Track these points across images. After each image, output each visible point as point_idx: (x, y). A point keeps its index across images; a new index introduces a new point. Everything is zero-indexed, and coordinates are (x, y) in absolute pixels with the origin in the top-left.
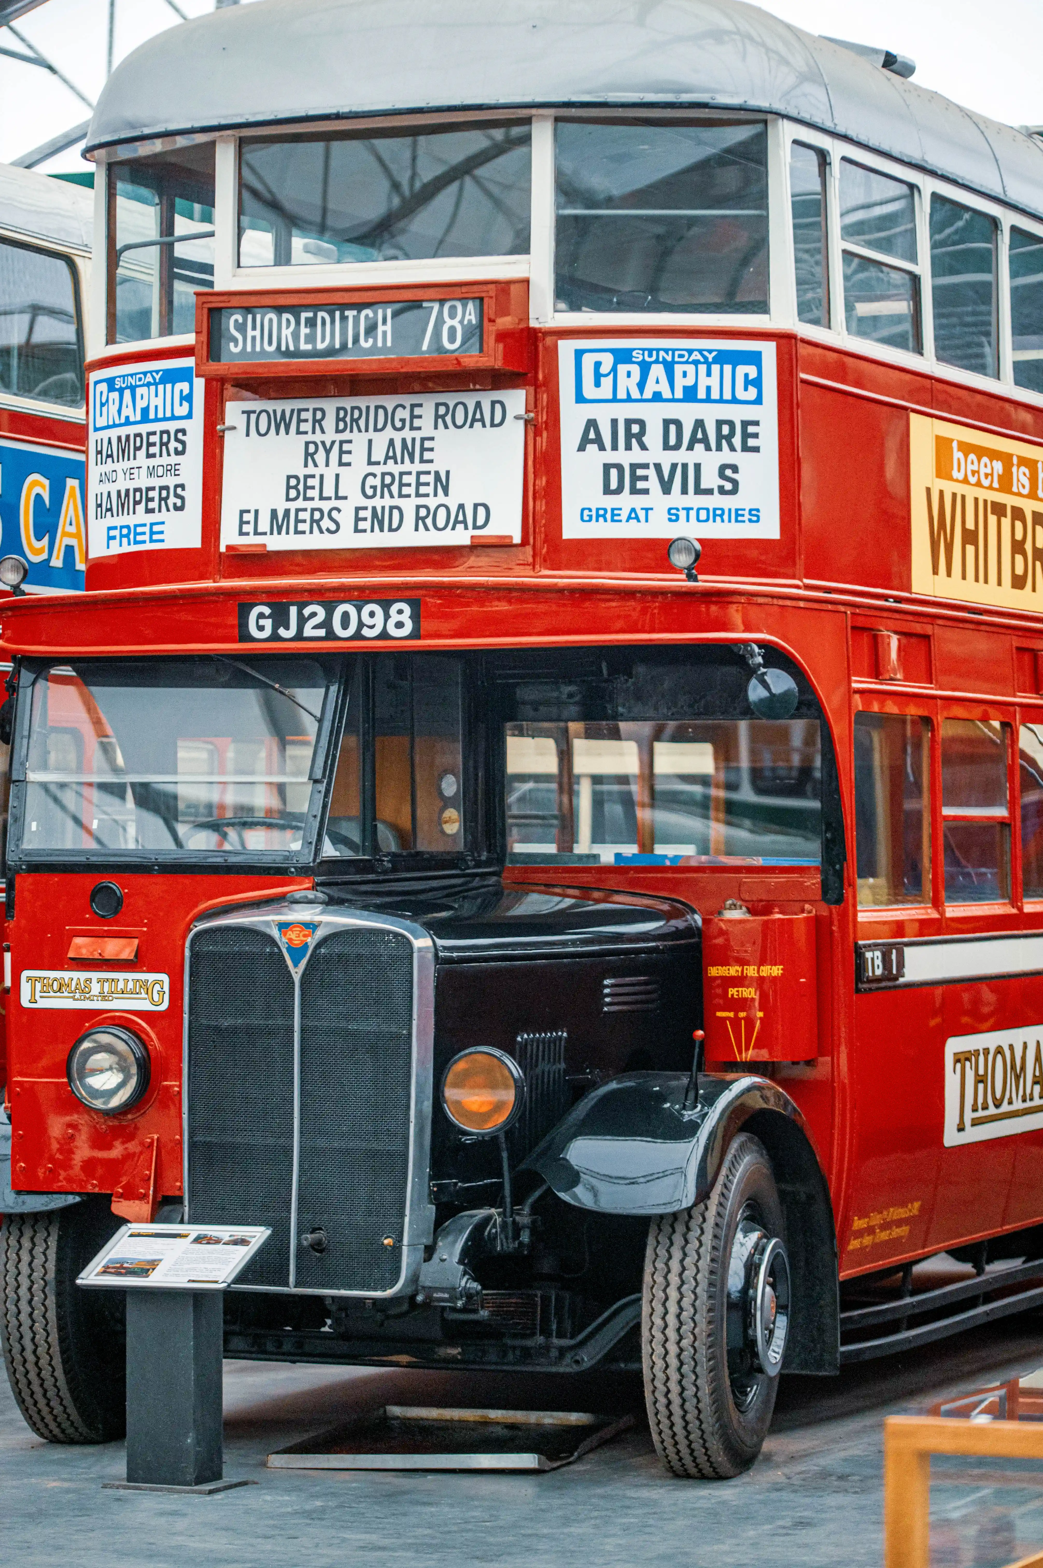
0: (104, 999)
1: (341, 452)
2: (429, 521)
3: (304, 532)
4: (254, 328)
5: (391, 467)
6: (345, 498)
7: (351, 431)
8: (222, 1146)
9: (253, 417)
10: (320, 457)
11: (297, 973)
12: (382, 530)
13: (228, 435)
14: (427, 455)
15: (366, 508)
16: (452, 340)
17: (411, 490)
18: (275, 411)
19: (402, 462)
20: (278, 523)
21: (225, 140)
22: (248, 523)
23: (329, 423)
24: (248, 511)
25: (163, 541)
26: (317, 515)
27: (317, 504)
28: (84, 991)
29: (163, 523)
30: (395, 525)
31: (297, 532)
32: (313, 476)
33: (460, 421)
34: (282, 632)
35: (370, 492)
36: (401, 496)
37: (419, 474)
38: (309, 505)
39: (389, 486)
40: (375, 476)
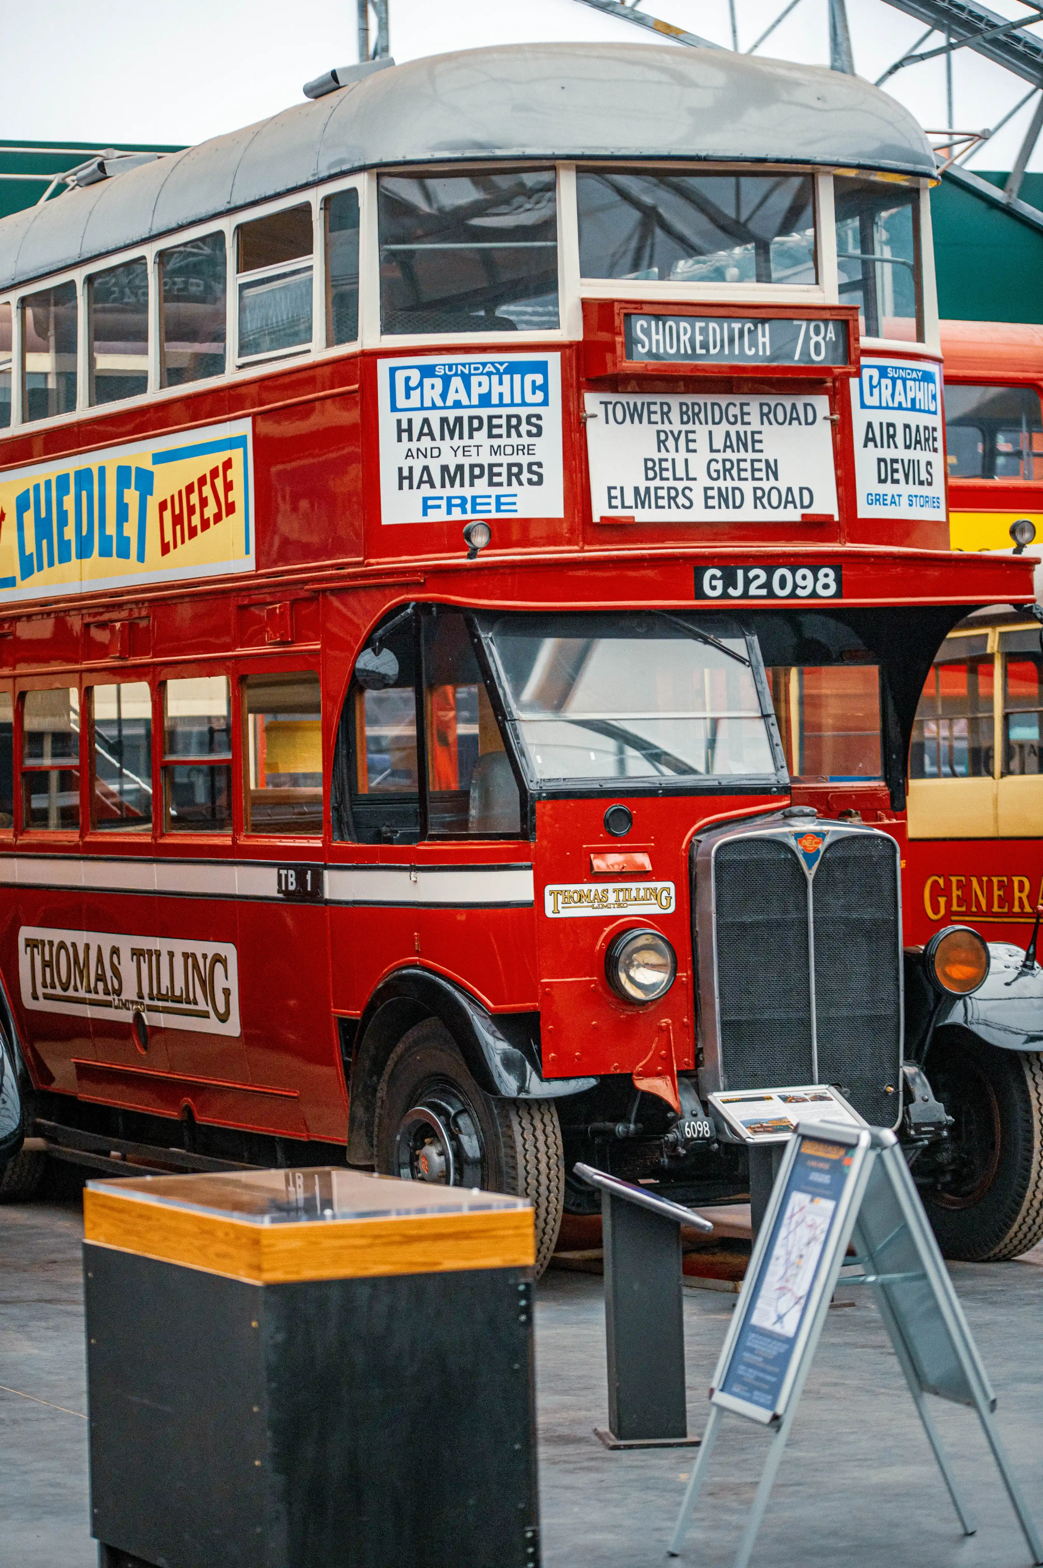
0: (620, 906)
1: (688, 441)
2: (765, 500)
3: (663, 507)
4: (657, 333)
5: (729, 454)
6: (695, 479)
7: (694, 423)
8: (750, 1023)
9: (610, 407)
10: (671, 443)
11: (810, 875)
12: (728, 507)
13: (590, 423)
14: (758, 446)
15: (712, 488)
16: (818, 353)
17: (747, 475)
18: (628, 403)
19: (738, 451)
20: (642, 498)
21: (567, 168)
22: (616, 498)
23: (675, 415)
24: (615, 488)
25: (516, 511)
26: (673, 493)
27: (672, 483)
28: (602, 900)
29: (515, 495)
30: (738, 503)
31: (657, 507)
32: (666, 460)
33: (781, 419)
34: (731, 591)
35: (715, 475)
36: (740, 479)
37: (753, 461)
38: (665, 484)
39: (729, 470)
40: (717, 462)
